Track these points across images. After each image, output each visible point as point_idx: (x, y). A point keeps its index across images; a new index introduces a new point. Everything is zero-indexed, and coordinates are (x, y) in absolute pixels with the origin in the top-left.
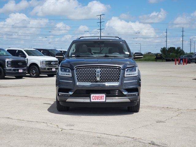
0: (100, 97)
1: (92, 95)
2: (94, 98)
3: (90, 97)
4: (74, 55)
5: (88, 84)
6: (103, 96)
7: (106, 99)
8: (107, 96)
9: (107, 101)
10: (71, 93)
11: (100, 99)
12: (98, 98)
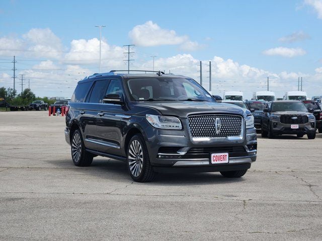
0: (222, 157)
1: (213, 155)
2: (215, 158)
3: (209, 157)
4: (143, 99)
5: (207, 139)
6: (226, 156)
7: (229, 159)
8: (230, 156)
9: (231, 162)
10: (183, 153)
11: (222, 159)
12: (219, 158)
